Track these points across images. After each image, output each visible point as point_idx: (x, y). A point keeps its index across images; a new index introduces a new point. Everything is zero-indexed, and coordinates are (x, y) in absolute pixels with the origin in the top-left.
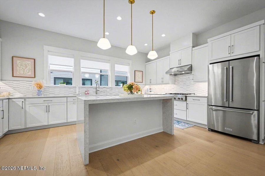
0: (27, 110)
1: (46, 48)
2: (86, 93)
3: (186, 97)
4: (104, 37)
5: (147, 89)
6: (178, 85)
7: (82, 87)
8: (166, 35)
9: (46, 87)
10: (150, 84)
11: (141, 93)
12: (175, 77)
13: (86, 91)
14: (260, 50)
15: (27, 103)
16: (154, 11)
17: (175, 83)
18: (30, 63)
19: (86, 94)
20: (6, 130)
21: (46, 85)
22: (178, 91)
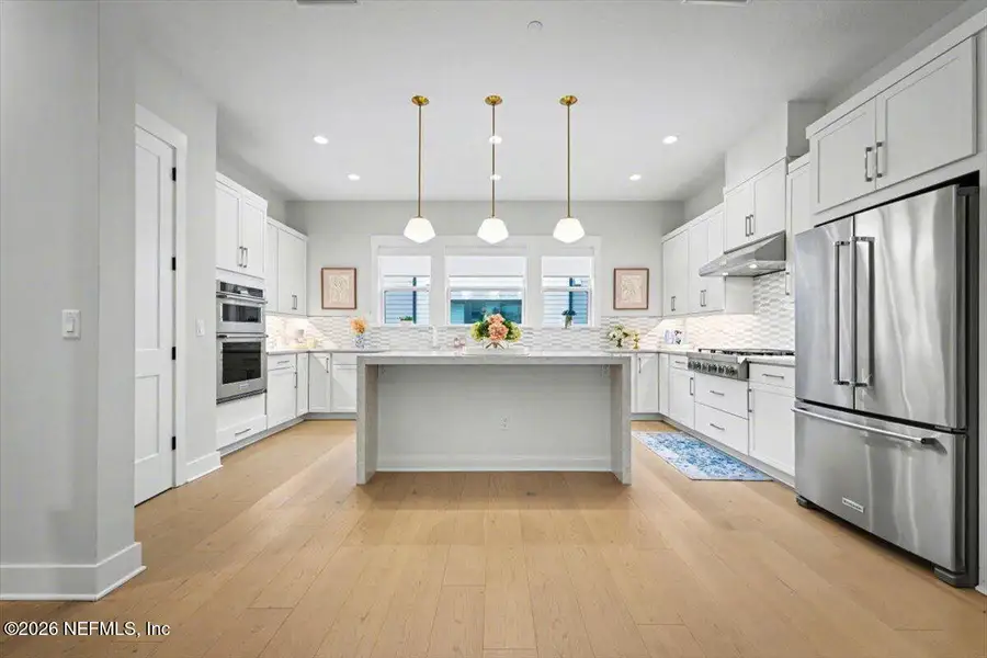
0: (334, 376)
1: (376, 241)
2: (457, 343)
3: (747, 363)
4: (419, 216)
5: (667, 331)
6: (764, 317)
7: (449, 328)
8: (678, 136)
9: (374, 328)
10: (673, 313)
11: (636, 348)
12: (755, 285)
13: (456, 339)
14: (977, 150)
15: (334, 362)
16: (571, 97)
17: (755, 309)
18: (348, 277)
19: (456, 347)
20: (303, 411)
21: (372, 325)
22: (747, 342)
